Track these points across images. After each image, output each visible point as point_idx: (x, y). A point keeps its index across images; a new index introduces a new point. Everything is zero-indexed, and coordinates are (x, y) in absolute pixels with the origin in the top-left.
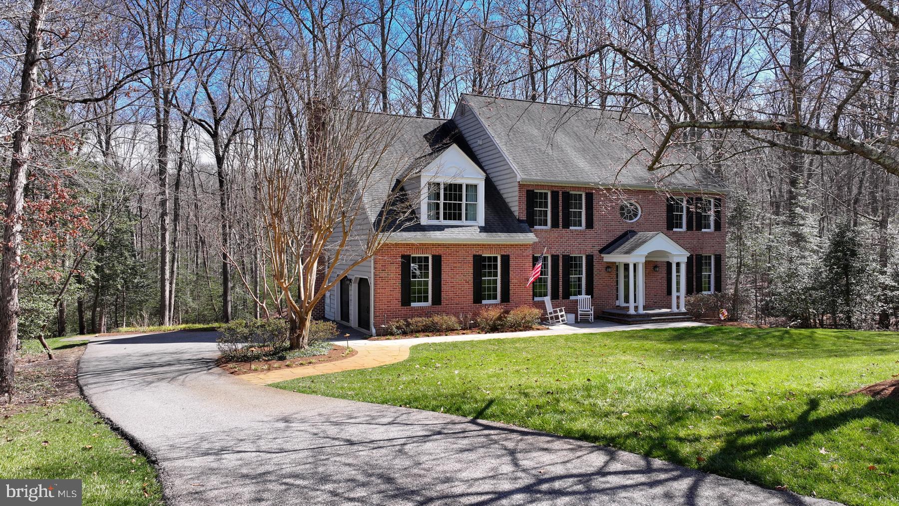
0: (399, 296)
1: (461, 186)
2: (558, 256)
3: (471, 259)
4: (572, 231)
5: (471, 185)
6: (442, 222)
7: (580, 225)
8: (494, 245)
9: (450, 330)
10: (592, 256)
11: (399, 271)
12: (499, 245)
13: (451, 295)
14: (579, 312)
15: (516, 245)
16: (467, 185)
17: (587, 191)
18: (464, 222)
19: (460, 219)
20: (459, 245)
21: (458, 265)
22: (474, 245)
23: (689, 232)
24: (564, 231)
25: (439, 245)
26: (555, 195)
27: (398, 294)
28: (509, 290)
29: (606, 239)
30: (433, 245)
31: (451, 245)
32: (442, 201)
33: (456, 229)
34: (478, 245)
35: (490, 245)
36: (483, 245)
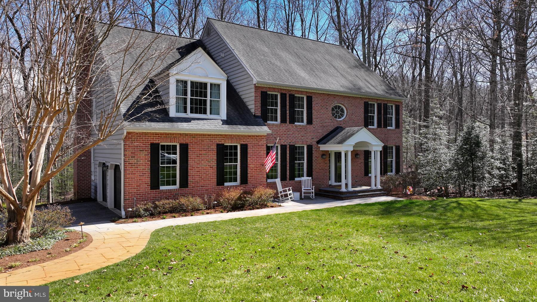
0: (148, 180)
1: (206, 84)
2: (286, 146)
3: (214, 147)
4: (296, 126)
5: (215, 85)
6: (189, 115)
7: (302, 122)
8: (234, 136)
9: (195, 211)
10: (312, 146)
11: (148, 157)
12: (239, 136)
13: (197, 179)
14: (303, 191)
15: (253, 136)
16: (211, 84)
17: (308, 95)
18: (208, 116)
19: (205, 113)
20: (204, 135)
21: (203, 152)
22: (217, 135)
23: (379, 129)
24: (290, 126)
25: (186, 135)
26: (283, 96)
27: (147, 179)
28: (247, 173)
29: (322, 133)
30: (180, 134)
31: (197, 135)
32: (189, 96)
33: (202, 122)
34: (221, 135)
35: (231, 135)
36: (226, 135)
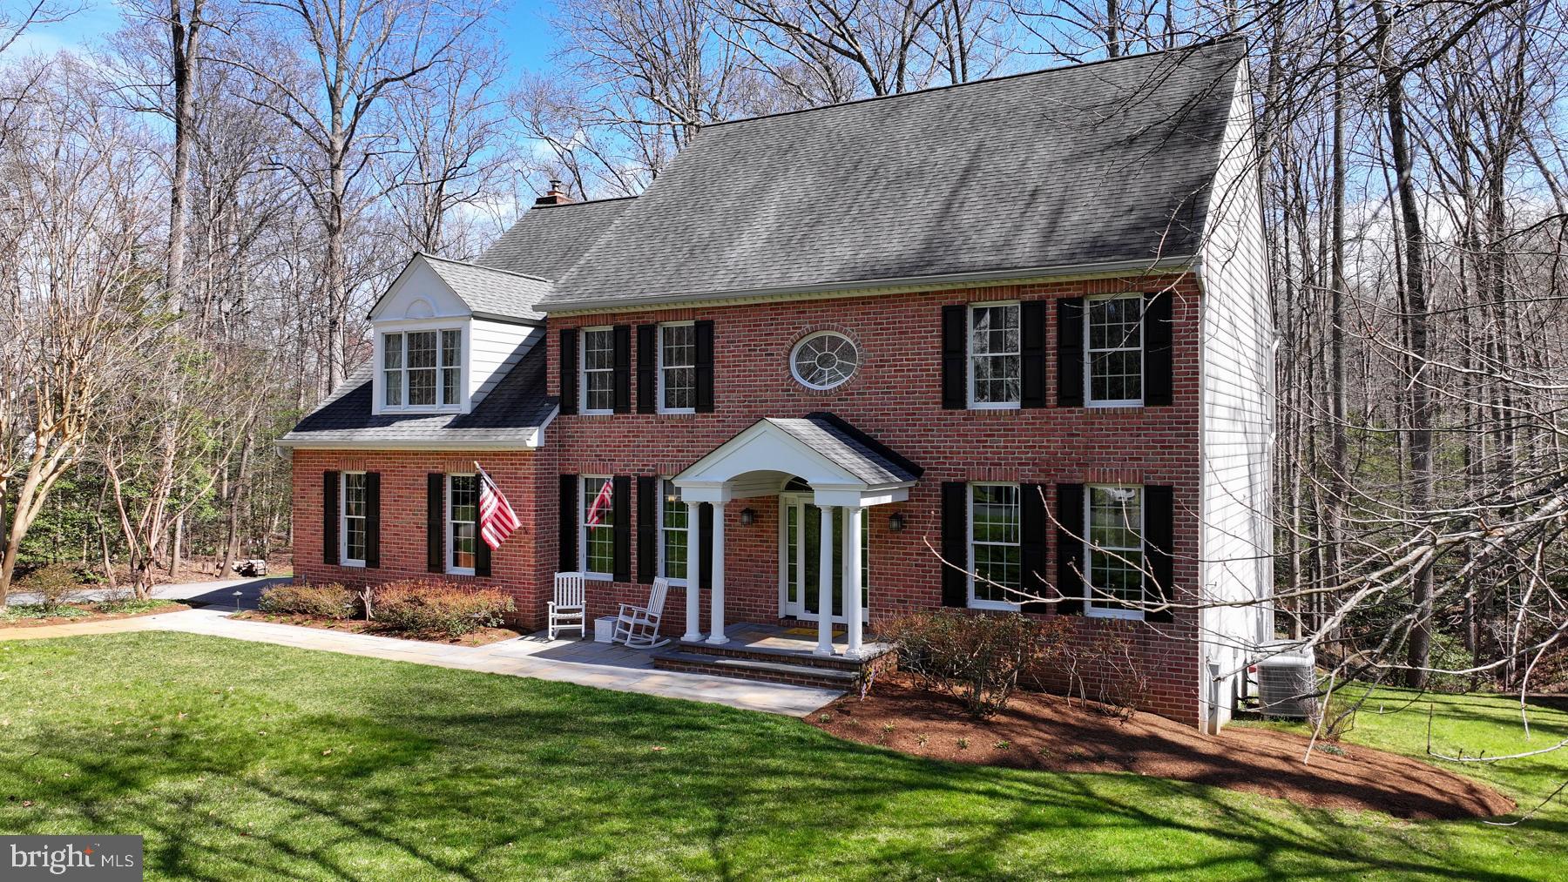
0: (323, 544)
2: (629, 478)
3: (424, 481)
5: (452, 333)
6: (404, 407)
7: (690, 404)
8: (465, 454)
11: (321, 499)
12: (472, 453)
13: (395, 551)
15: (504, 454)
16: (446, 333)
17: (698, 318)
18: (438, 407)
19: (432, 401)
20: (406, 453)
21: (405, 493)
22: (429, 453)
23: (1029, 413)
24: (642, 420)
25: (377, 453)
26: (621, 334)
27: (320, 541)
31: (397, 453)
32: (404, 368)
33: (413, 423)
34: (438, 453)
35: (456, 453)
36: (446, 453)
